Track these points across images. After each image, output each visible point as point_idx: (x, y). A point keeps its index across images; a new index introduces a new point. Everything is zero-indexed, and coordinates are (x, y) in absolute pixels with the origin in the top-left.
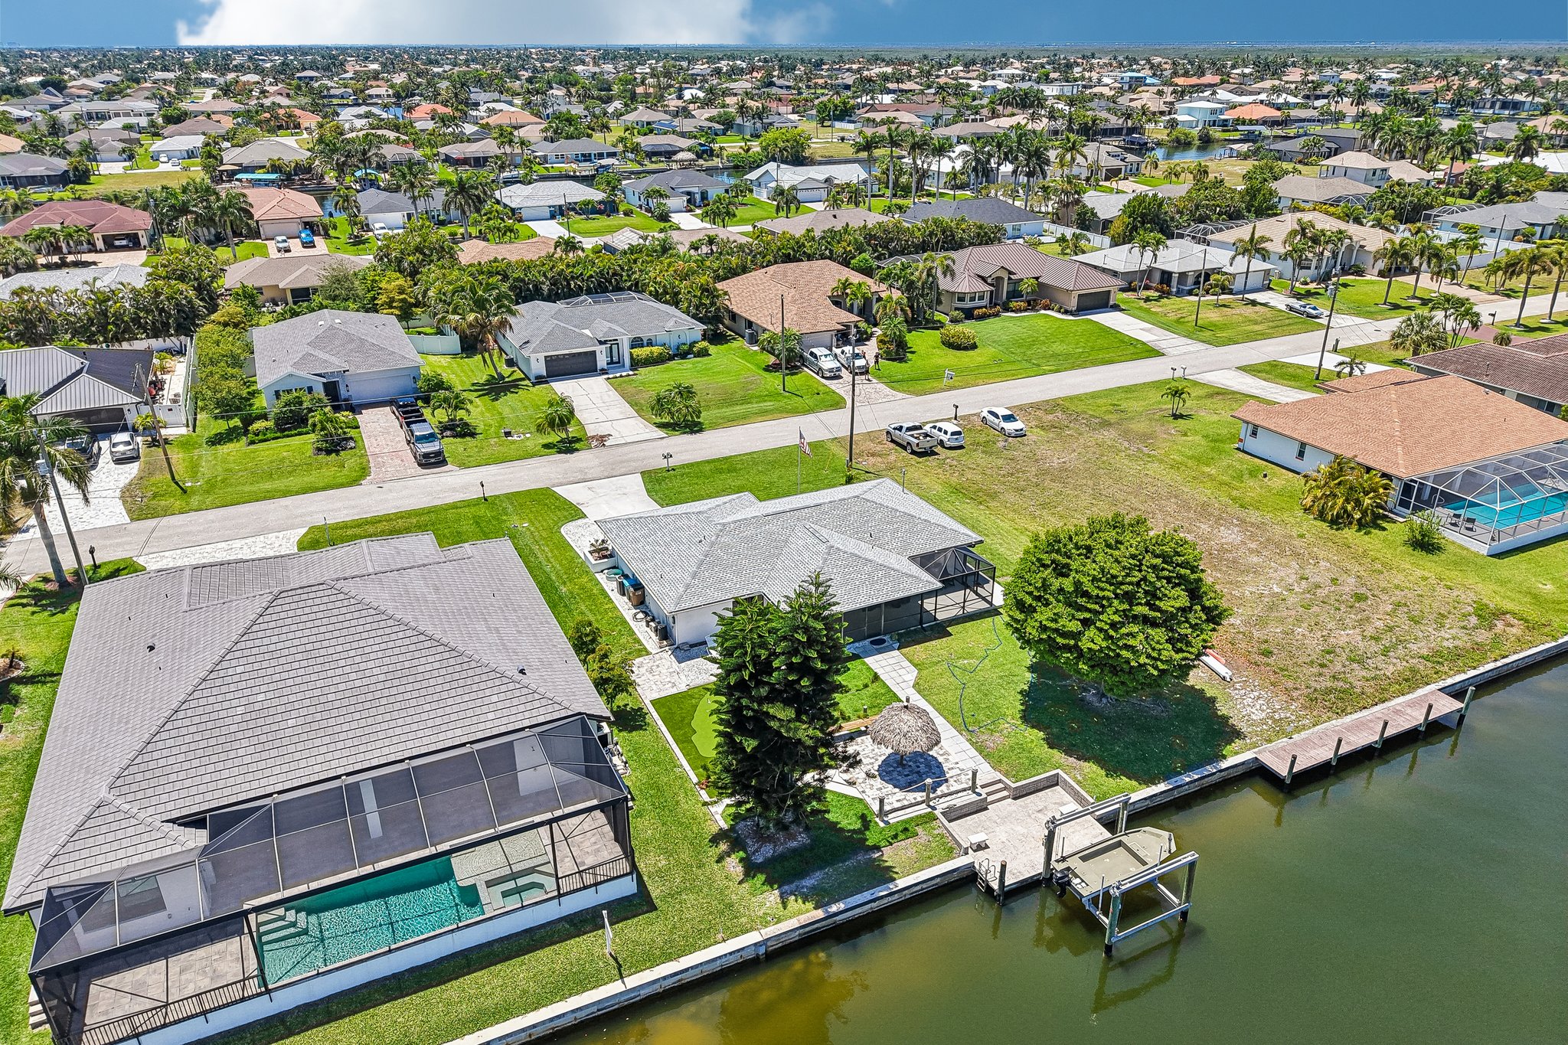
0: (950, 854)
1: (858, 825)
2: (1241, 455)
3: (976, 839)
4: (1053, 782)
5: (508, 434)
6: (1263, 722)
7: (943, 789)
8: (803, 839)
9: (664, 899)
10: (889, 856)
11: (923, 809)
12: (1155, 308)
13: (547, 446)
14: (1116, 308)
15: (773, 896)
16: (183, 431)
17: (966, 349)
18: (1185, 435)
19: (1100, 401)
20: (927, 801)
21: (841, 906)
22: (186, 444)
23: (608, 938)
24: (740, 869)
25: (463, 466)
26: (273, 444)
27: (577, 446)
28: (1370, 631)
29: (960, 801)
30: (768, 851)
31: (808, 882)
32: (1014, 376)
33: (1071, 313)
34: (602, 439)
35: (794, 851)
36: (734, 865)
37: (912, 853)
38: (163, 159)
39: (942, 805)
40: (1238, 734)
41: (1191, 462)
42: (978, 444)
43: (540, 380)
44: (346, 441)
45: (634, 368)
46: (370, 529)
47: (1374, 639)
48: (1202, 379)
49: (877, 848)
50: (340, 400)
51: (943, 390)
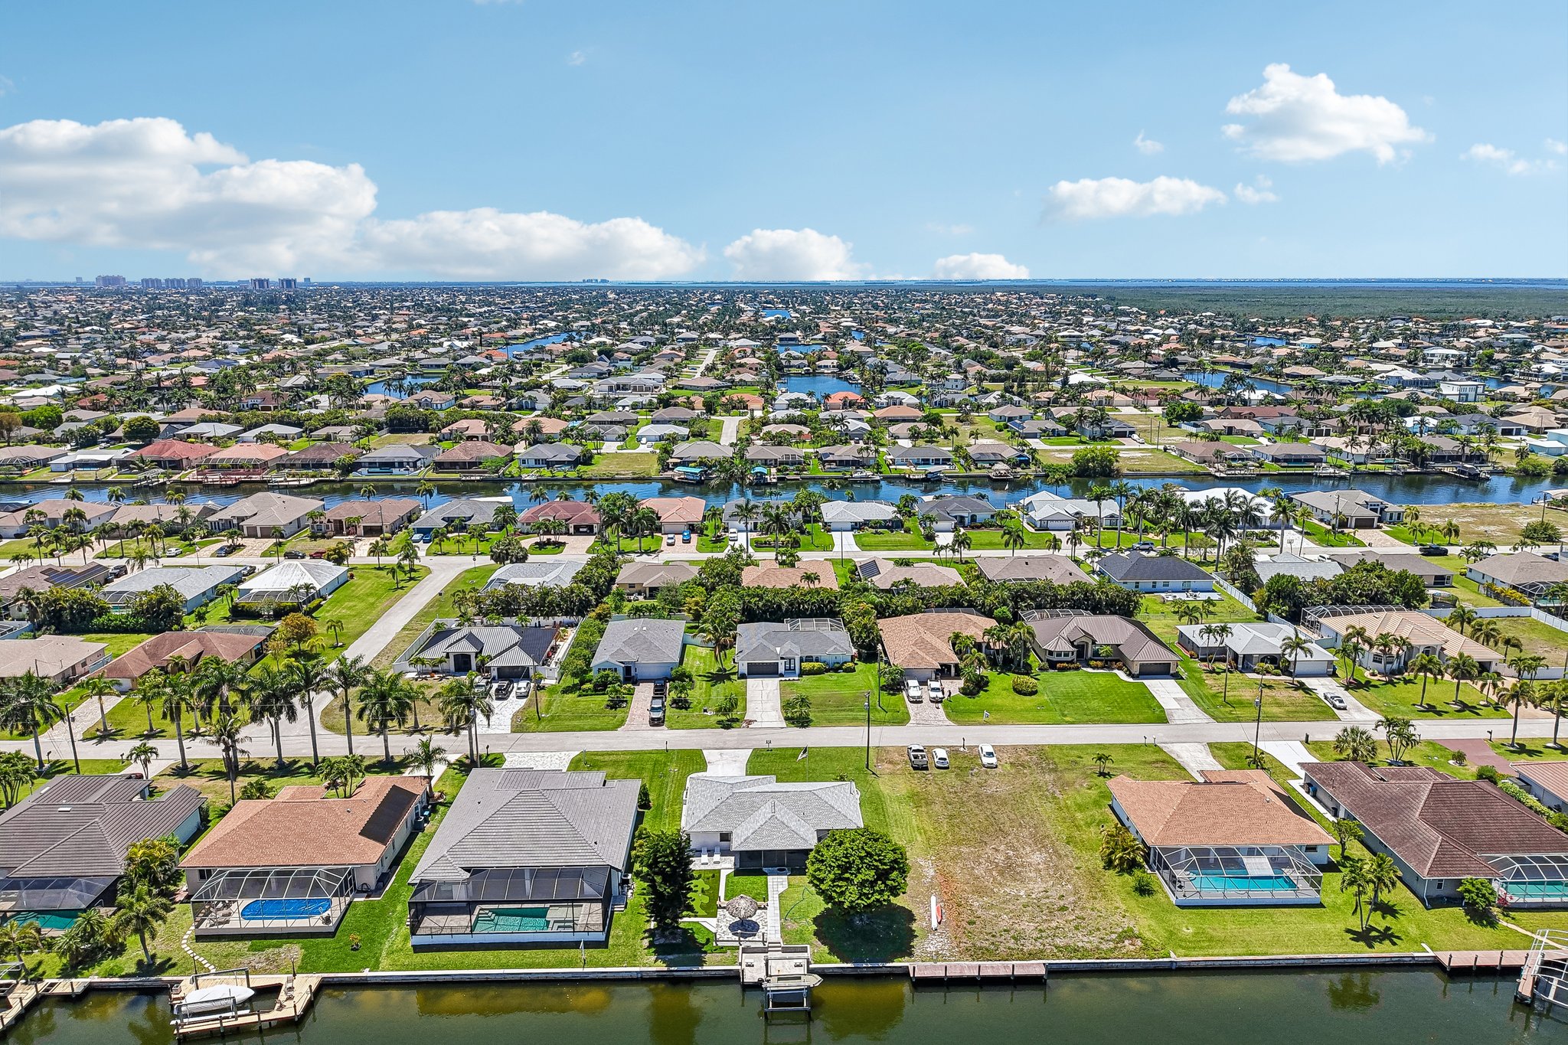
0: (734, 963)
1: (703, 941)
2: (1108, 809)
3: (750, 961)
4: (804, 950)
5: (705, 711)
7: (750, 939)
8: (679, 941)
9: (612, 945)
10: (707, 957)
11: (737, 944)
12: (1209, 679)
13: (719, 722)
14: (1176, 676)
15: (654, 958)
16: (554, 682)
17: (1026, 694)
18: (1090, 788)
20: (739, 941)
21: (676, 968)
22: (552, 690)
23: (583, 953)
24: (647, 944)
25: (670, 728)
26: (588, 698)
27: (734, 725)
28: (1045, 925)
29: (753, 945)
30: (662, 941)
31: (670, 956)
32: (1038, 722)
33: (1133, 675)
34: (750, 722)
35: (673, 944)
36: (646, 942)
37: (719, 959)
38: (644, 440)
39: (744, 945)
40: (910, 954)
41: (1074, 807)
42: (959, 768)
43: (743, 676)
44: (623, 701)
45: (800, 675)
46: (607, 758)
47: (1041, 931)
48: (1167, 748)
49: (705, 952)
50: (631, 676)
51: (980, 724)
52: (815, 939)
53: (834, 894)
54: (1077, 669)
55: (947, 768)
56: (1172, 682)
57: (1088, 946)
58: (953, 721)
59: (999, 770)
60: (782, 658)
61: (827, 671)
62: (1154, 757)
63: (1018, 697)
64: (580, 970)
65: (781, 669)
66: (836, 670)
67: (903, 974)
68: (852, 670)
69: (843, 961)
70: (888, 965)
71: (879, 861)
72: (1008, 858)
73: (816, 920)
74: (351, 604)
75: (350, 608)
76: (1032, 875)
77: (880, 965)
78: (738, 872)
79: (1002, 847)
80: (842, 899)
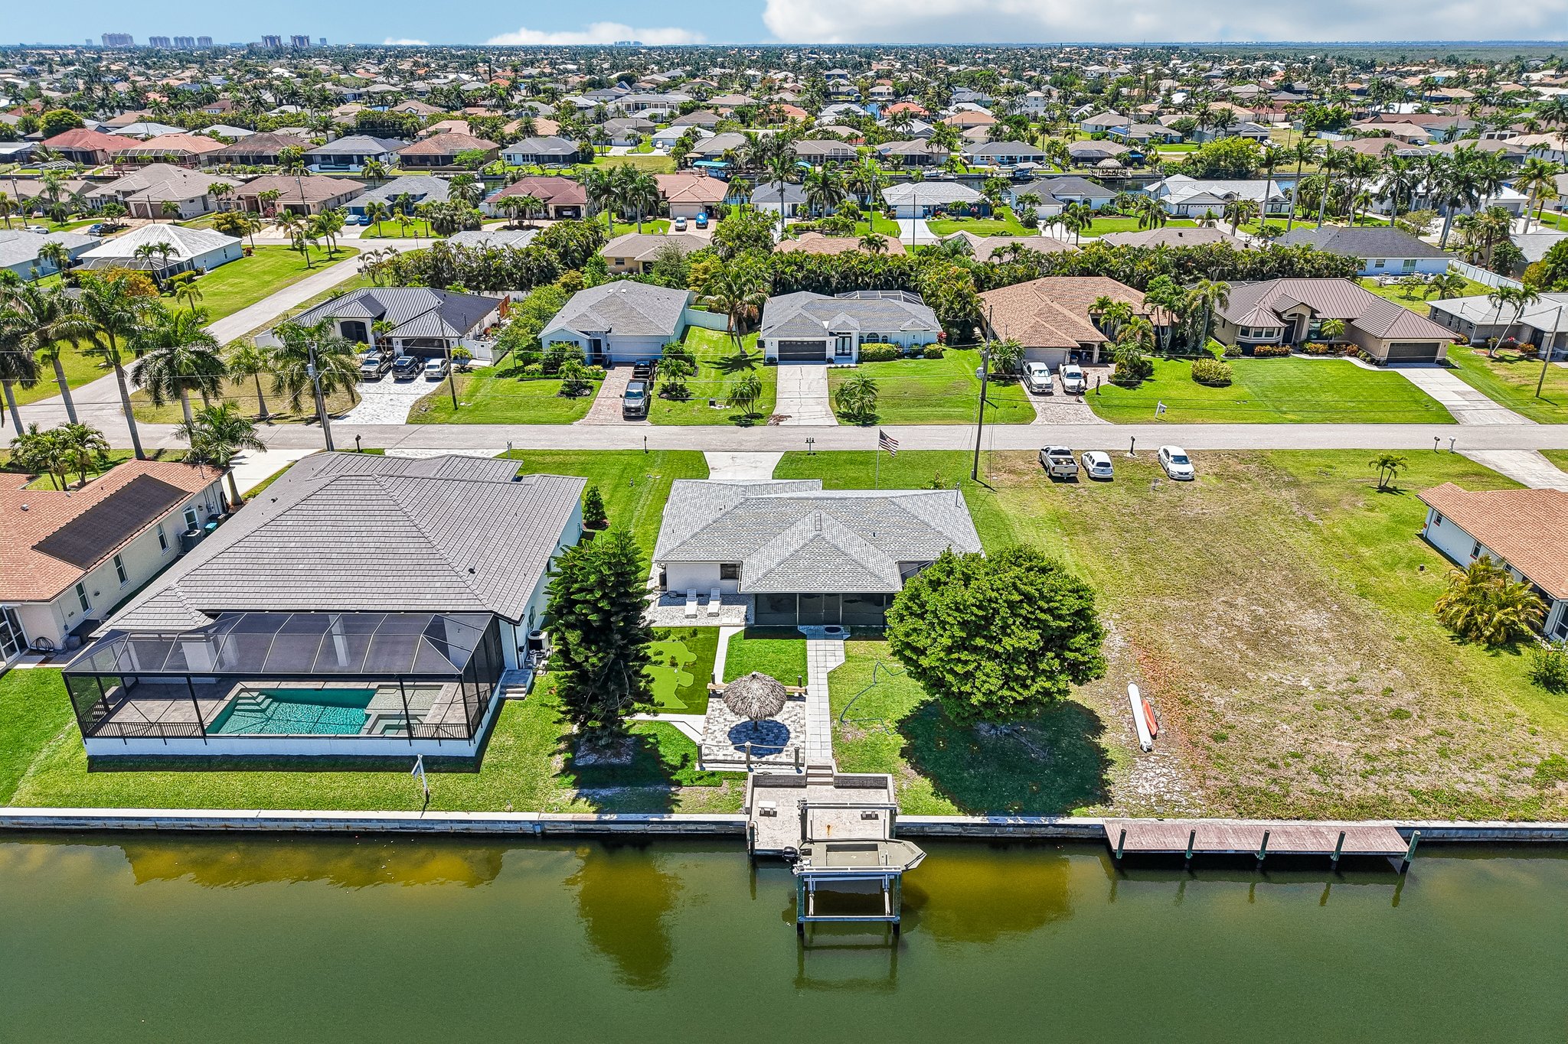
0: (736, 808)
1: (675, 762)
2: (1419, 542)
3: (768, 805)
4: (881, 785)
5: (712, 403)
6: (1147, 797)
7: (771, 758)
8: (626, 759)
9: (489, 767)
10: (683, 793)
11: (743, 768)
12: (1500, 370)
13: (732, 418)
14: (1444, 364)
15: (572, 795)
16: (487, 364)
17: (1214, 385)
18: (1372, 510)
19: (1315, 460)
20: (748, 762)
21: (614, 817)
22: (483, 373)
23: (424, 781)
24: (561, 765)
25: (656, 423)
26: (535, 383)
27: (755, 421)
28: (1374, 748)
29: (775, 771)
30: (592, 759)
31: (604, 792)
32: (1244, 421)
33: (1378, 364)
34: (781, 418)
35: (612, 766)
36: (558, 762)
37: (705, 799)
38: (659, 145)
39: (759, 770)
40: (1105, 799)
41: (1350, 540)
42: (1131, 480)
43: (771, 362)
44: (585, 387)
45: (860, 361)
46: (548, 459)
47: (1368, 758)
48: (1476, 456)
49: (679, 784)
50: (600, 356)
51: (1150, 422)
52: (902, 764)
53: (949, 677)
54: (1286, 354)
55: (1110, 480)
56: (1441, 372)
57: (1479, 791)
58: (1106, 418)
59: (1198, 483)
60: (831, 334)
61: (900, 356)
62: (1458, 468)
63: (1202, 388)
64: (415, 815)
65: (830, 352)
66: (913, 355)
67: (1095, 841)
68: (936, 355)
69: (964, 809)
70: (1060, 821)
71: (1050, 611)
72: (1257, 618)
73: (904, 726)
74: (237, 281)
75: (232, 285)
76: (1314, 648)
77: (1044, 821)
78: (751, 633)
79: (1240, 601)
80: (967, 688)
